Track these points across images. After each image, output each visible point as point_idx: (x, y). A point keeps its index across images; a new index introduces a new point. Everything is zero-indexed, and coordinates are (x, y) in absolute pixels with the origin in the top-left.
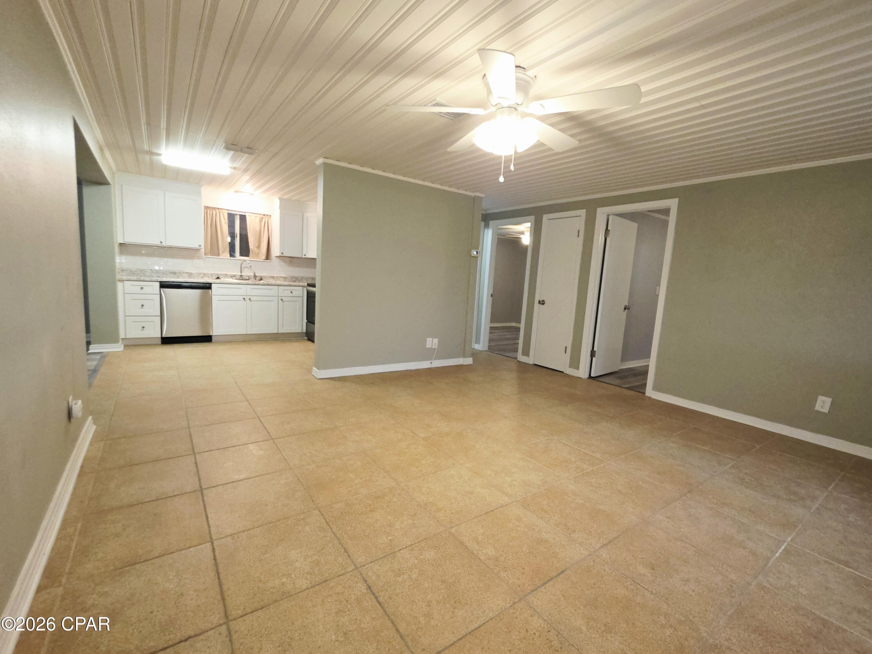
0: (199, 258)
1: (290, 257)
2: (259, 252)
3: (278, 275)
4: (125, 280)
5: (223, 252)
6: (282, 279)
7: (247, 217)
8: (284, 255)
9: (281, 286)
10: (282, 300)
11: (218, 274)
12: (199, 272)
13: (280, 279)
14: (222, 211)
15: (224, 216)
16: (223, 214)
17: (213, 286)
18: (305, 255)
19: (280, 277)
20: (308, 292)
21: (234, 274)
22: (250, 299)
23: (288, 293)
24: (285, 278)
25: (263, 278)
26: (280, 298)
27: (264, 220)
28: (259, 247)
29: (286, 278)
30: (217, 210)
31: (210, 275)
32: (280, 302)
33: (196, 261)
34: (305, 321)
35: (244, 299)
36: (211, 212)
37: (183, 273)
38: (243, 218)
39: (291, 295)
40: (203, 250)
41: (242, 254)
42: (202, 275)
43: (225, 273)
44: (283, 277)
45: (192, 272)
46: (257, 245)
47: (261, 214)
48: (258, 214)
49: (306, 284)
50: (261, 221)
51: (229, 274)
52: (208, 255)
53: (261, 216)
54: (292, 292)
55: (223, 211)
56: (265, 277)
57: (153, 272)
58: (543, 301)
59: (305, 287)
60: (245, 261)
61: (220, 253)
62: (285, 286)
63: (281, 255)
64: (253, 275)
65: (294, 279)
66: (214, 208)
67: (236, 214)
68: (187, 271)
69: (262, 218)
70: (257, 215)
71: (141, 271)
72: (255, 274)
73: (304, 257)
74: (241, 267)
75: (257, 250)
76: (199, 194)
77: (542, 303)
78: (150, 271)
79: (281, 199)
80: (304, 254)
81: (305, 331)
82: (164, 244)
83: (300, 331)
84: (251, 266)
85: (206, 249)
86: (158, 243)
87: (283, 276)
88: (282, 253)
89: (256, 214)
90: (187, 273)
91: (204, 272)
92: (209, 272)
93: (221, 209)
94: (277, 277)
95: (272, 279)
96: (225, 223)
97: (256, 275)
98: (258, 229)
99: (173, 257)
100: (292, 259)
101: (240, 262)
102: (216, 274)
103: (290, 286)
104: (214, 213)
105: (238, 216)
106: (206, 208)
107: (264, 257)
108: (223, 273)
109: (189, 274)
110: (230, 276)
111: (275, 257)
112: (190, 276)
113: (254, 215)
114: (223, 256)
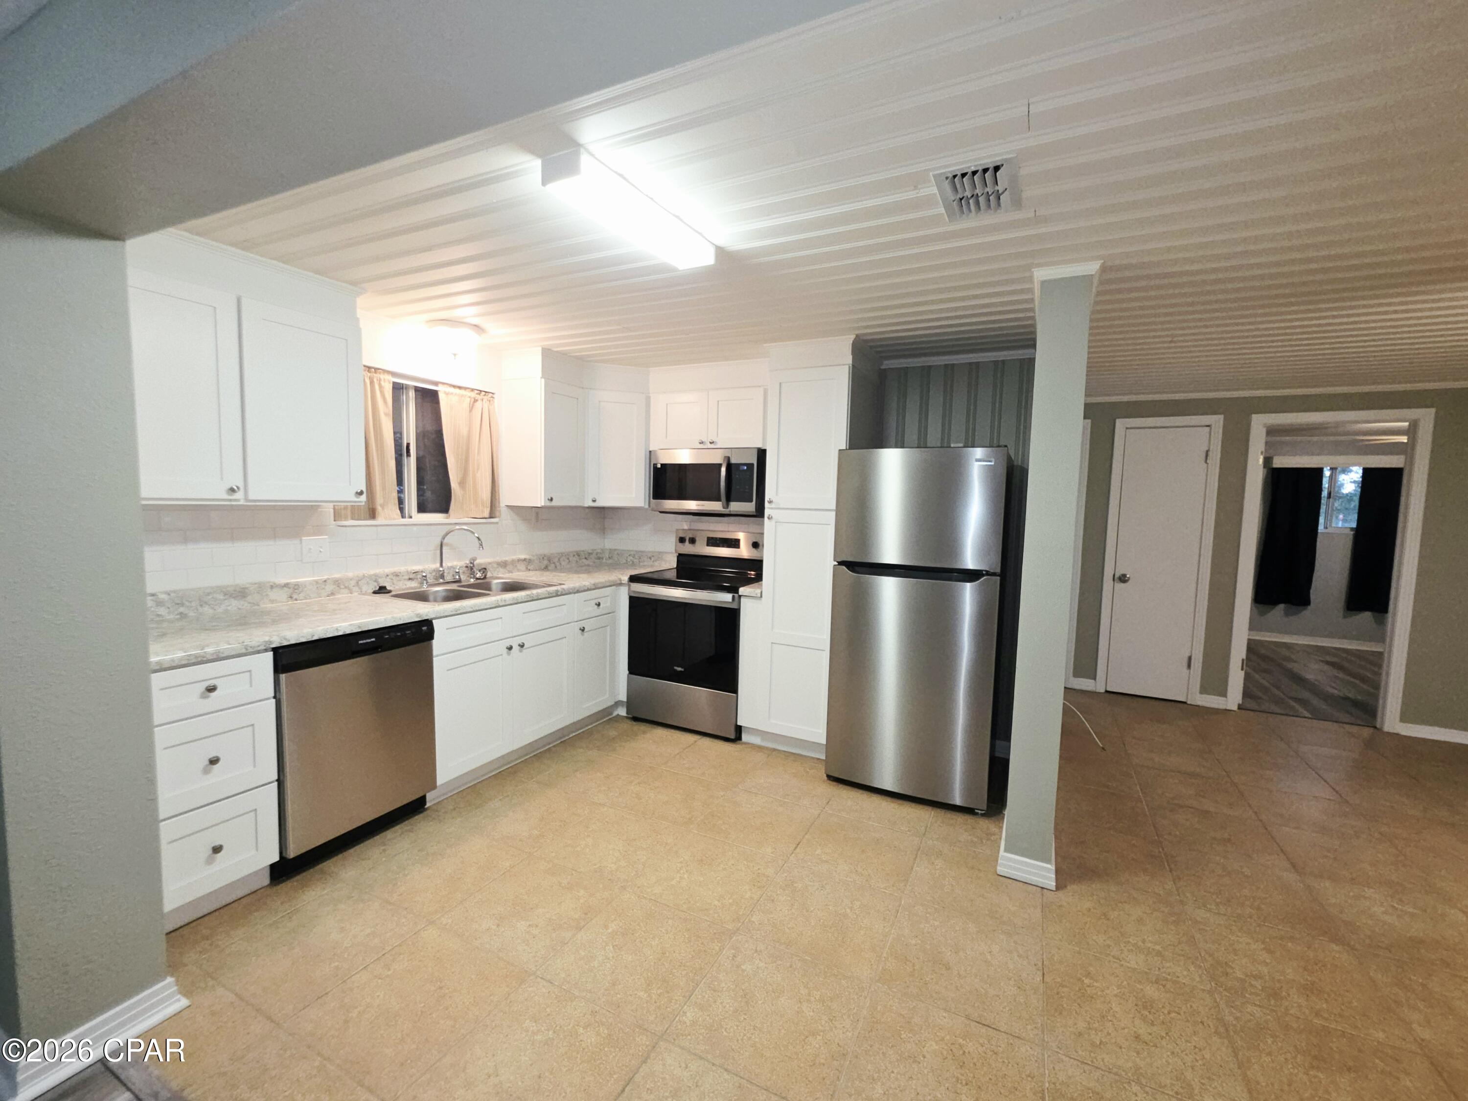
0: (319, 530)
3: (515, 557)
5: (383, 506)
6: (522, 566)
7: (442, 397)
12: (318, 578)
14: (377, 375)
15: (382, 392)
16: (381, 386)
18: (594, 501)
19: (519, 560)
23: (592, 609)
27: (479, 405)
31: (352, 583)
33: (310, 541)
35: (508, 647)
37: (272, 587)
41: (422, 509)
42: (330, 587)
44: (525, 560)
45: (300, 581)
47: (473, 390)
48: (466, 388)
49: (625, 579)
50: (472, 409)
51: (402, 569)
52: (346, 519)
53: (473, 394)
54: (598, 604)
55: (382, 376)
58: (1124, 575)
59: (620, 584)
60: (434, 524)
64: (467, 564)
67: (407, 387)
68: (284, 581)
69: (476, 402)
70: (462, 392)
73: (589, 503)
77: (1123, 579)
79: (546, 350)
80: (589, 496)
82: (241, 497)
87: (523, 557)
88: (551, 498)
89: (460, 388)
90: (286, 585)
91: (337, 576)
92: (350, 574)
93: (376, 369)
94: (513, 562)
95: (501, 570)
96: (386, 414)
101: (422, 530)
102: (370, 577)
105: (412, 394)
109: (291, 590)
110: (407, 577)
111: (506, 509)
112: (295, 596)
113: (457, 391)
114: (386, 518)
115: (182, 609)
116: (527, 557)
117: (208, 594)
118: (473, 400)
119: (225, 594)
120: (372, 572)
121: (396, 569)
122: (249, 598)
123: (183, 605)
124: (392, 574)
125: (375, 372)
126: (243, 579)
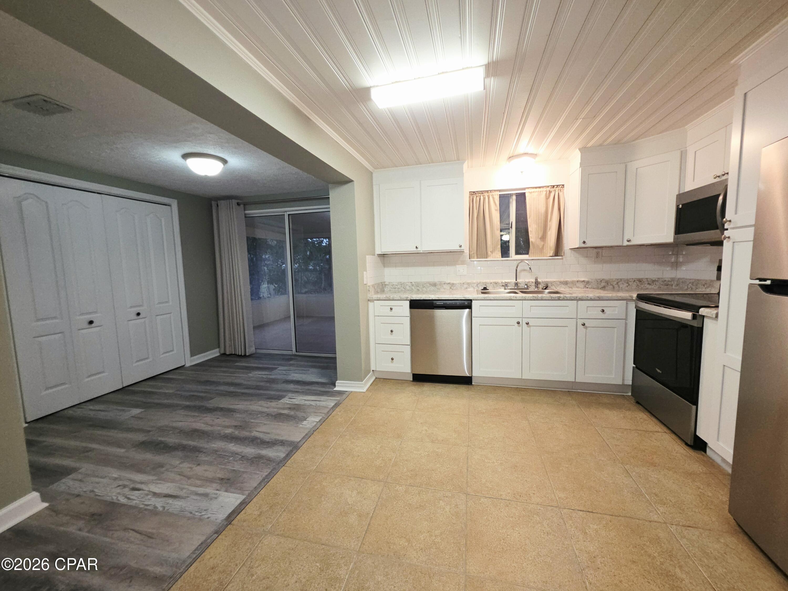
0: (463, 263)
1: (596, 248)
2: (543, 245)
3: (575, 279)
4: (376, 300)
5: (492, 252)
6: (582, 285)
7: (527, 195)
8: (588, 245)
9: (582, 300)
10: (584, 325)
11: (486, 283)
12: (461, 282)
13: (578, 285)
14: (492, 193)
15: (494, 201)
17: (474, 303)
18: (628, 241)
19: (578, 281)
20: (637, 311)
21: (507, 281)
22: (527, 324)
23: (596, 313)
24: (586, 284)
25: (549, 285)
26: (580, 322)
27: (552, 195)
28: (543, 237)
29: (588, 282)
30: (486, 194)
31: (476, 285)
32: (580, 327)
33: (459, 267)
34: (630, 364)
35: (518, 323)
36: (478, 199)
38: (521, 198)
39: (602, 315)
40: (467, 252)
41: (517, 253)
42: (465, 286)
43: (494, 281)
44: (583, 281)
45: (455, 282)
46: (541, 234)
47: (548, 187)
48: (543, 187)
49: (635, 296)
50: (547, 198)
51: (500, 281)
52: (474, 258)
53: (548, 189)
54: (603, 311)
55: (494, 193)
56: (552, 283)
57: (413, 285)
59: (631, 300)
60: (522, 260)
61: (489, 253)
62: (591, 300)
63: (583, 245)
64: (534, 281)
65: (603, 284)
66: (482, 192)
67: (511, 195)
68: (448, 281)
69: (550, 192)
70: (541, 189)
71: (401, 284)
72: (536, 279)
73: (626, 243)
74: (516, 270)
75: (541, 244)
76: (461, 174)
78: (410, 284)
79: (583, 150)
80: (626, 238)
81: (629, 381)
82: (421, 250)
83: (619, 382)
84: (530, 269)
85: (471, 249)
86: (413, 249)
87: (582, 279)
88: (584, 242)
89: (540, 187)
90: (449, 283)
91: (469, 281)
92: (475, 282)
93: (491, 191)
94: (573, 282)
95: (563, 286)
96: (496, 210)
97: (539, 280)
98: (543, 210)
99: (434, 264)
100: (600, 250)
101: (516, 263)
102: (483, 283)
103: (600, 299)
104: (482, 198)
105: (514, 197)
106: (473, 193)
107: (552, 253)
108: (492, 281)
109: (451, 285)
110: (501, 285)
111: (570, 251)
112: (452, 288)
113: (538, 190)
114: (493, 258)
115: (418, 288)
116: (586, 279)
117: (425, 284)
118: (548, 192)
119: (430, 284)
120: (484, 281)
121: (496, 281)
122: (437, 287)
123: (418, 286)
124: (494, 282)
125: (491, 192)
126: (436, 280)
